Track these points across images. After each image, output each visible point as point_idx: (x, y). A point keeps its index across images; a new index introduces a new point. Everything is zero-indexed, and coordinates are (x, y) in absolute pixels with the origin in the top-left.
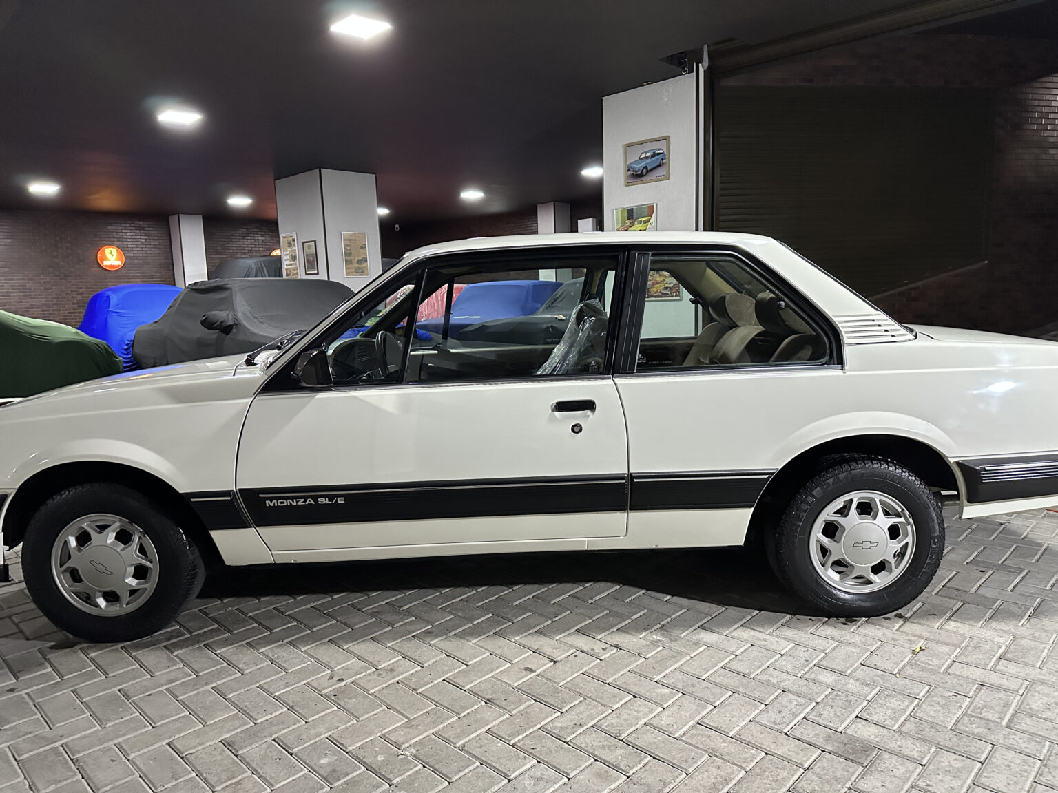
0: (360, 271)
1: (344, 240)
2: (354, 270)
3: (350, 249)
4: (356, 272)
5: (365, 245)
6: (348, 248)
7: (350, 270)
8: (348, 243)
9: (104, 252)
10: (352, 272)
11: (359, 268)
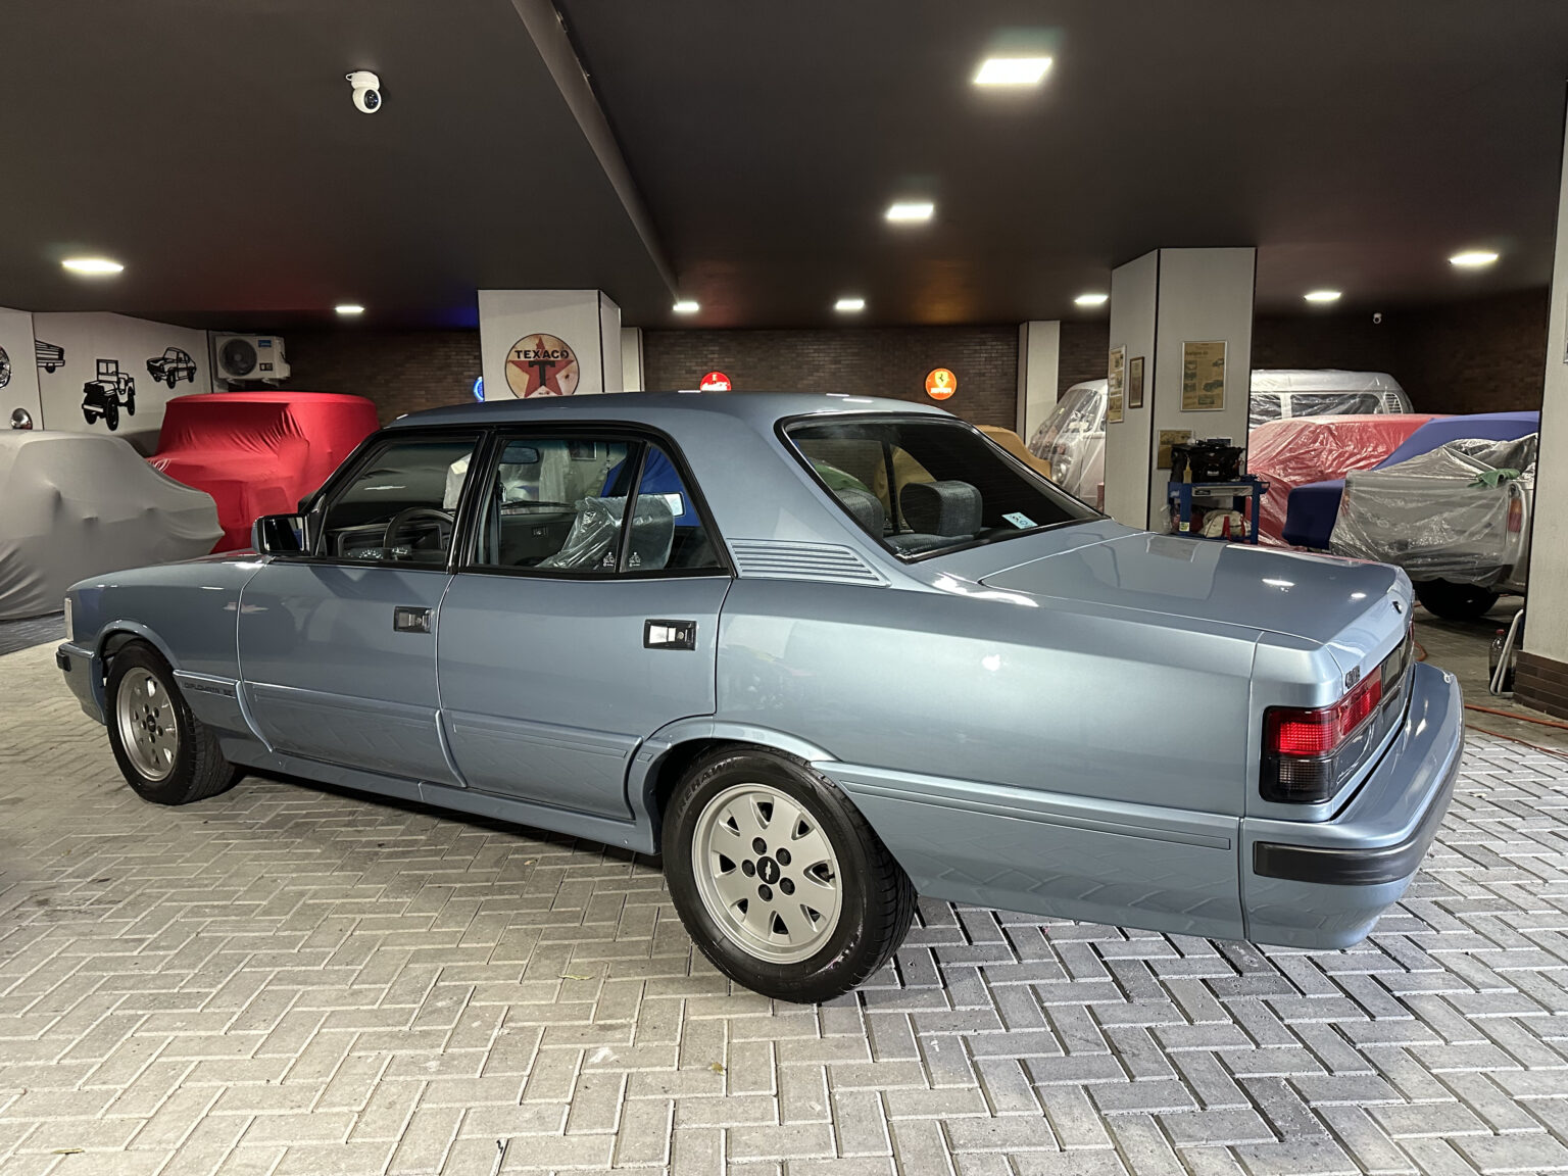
0: (1208, 401)
1: (1186, 353)
2: (1196, 400)
3: (1195, 368)
4: (1200, 404)
5: (1223, 359)
6: (1191, 366)
7: (1190, 401)
8: (1191, 358)
9: (933, 378)
10: (1194, 403)
11: (1206, 397)
